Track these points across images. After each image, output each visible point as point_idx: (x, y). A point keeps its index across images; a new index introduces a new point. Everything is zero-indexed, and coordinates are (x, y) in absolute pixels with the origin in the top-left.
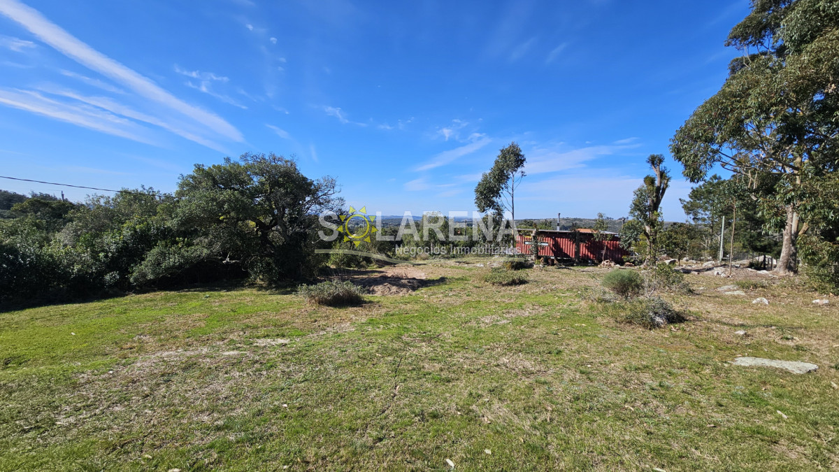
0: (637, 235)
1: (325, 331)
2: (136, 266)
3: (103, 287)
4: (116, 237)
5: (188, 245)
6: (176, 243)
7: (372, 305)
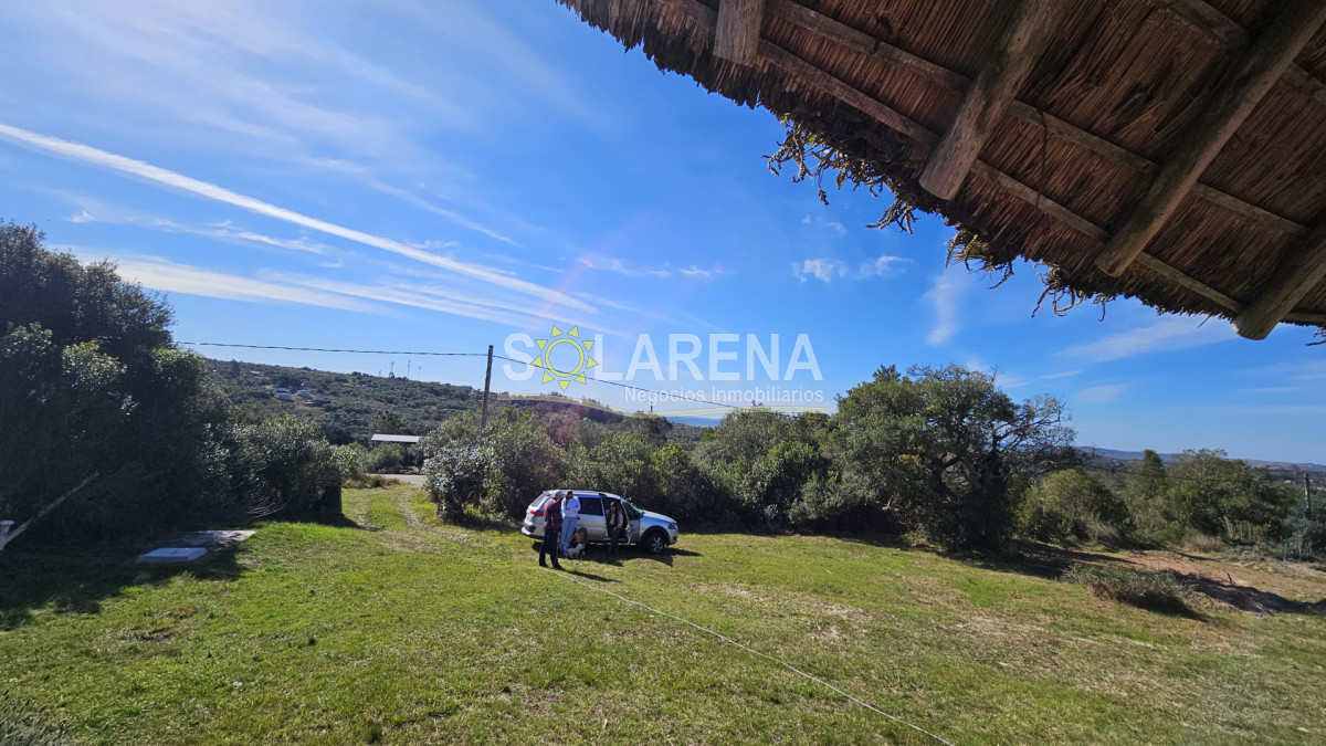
1: (1195, 647)
2: (792, 501)
3: (765, 521)
4: (768, 464)
5: (839, 481)
6: (827, 478)
7: (1223, 624)
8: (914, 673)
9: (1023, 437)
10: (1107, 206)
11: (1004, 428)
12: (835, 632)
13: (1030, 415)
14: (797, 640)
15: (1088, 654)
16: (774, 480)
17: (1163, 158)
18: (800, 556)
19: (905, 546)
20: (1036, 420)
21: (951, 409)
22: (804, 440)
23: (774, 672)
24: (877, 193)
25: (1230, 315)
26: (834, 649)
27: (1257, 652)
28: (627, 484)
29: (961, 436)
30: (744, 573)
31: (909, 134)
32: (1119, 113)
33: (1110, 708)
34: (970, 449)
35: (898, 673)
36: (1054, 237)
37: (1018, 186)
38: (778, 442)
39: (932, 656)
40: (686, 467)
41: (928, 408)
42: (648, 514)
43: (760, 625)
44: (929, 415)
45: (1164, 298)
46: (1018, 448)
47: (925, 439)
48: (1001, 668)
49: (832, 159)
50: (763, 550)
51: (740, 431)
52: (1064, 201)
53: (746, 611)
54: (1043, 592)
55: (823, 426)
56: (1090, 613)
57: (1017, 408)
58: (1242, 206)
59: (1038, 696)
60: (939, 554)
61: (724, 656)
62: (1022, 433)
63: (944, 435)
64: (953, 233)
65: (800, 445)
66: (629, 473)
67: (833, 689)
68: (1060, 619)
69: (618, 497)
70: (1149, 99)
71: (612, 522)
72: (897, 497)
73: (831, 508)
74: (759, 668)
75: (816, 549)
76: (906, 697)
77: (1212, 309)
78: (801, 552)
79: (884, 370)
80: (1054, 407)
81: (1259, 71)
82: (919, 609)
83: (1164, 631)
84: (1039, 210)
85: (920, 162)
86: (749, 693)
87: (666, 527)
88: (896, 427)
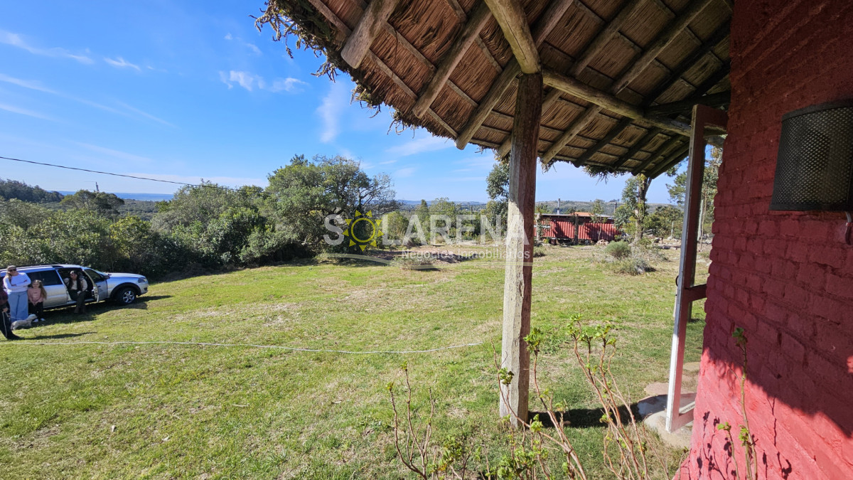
0: (627, 217)
1: (436, 282)
2: (241, 248)
3: (222, 264)
4: (220, 225)
5: (273, 230)
6: (265, 230)
7: (445, 270)
8: (326, 326)
9: (373, 196)
10: (418, 83)
11: (365, 192)
12: (280, 319)
13: (376, 184)
14: (257, 330)
15: (401, 295)
16: (226, 236)
17: (438, 65)
18: (251, 281)
19: (316, 263)
20: (379, 186)
21: (338, 182)
22: (246, 206)
23: (245, 352)
24: (319, 56)
25: (455, 139)
26: (281, 328)
27: (454, 278)
28: (83, 254)
29: (343, 197)
30: (211, 300)
31: (336, 25)
32: (424, 39)
33: (408, 314)
34: (348, 205)
35: (319, 329)
36: (397, 95)
37: (385, 67)
38: (226, 208)
39: (335, 316)
40: (147, 234)
41: (325, 182)
42: (114, 275)
43: (231, 328)
44: (325, 186)
45: (435, 130)
46: (371, 202)
47: (324, 200)
48: (366, 311)
49: (293, 28)
50: (223, 283)
51: (194, 202)
52: (402, 79)
53: (217, 324)
54: (382, 273)
55: (259, 195)
56: (401, 277)
57: (370, 180)
58: (460, 92)
59: (382, 318)
60: (334, 264)
61: (207, 354)
62: (373, 194)
63: (335, 198)
64: (355, 86)
65: (243, 209)
66: (84, 245)
67: (283, 348)
68: (390, 283)
69: (78, 266)
70: (435, 36)
71: (74, 287)
72: (309, 237)
73: (269, 249)
74: (234, 353)
75: (262, 276)
76: (324, 339)
77: (450, 135)
78: (252, 279)
79: (297, 158)
80: (387, 180)
81: (469, 35)
82: (326, 295)
83: (427, 278)
84: (392, 81)
85: (341, 42)
86: (230, 369)
87: (135, 282)
88: (308, 194)
